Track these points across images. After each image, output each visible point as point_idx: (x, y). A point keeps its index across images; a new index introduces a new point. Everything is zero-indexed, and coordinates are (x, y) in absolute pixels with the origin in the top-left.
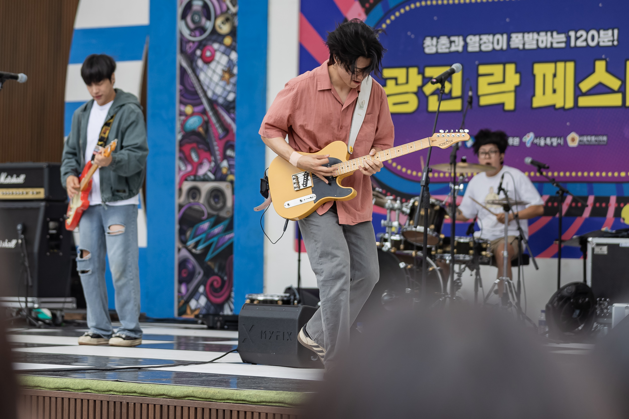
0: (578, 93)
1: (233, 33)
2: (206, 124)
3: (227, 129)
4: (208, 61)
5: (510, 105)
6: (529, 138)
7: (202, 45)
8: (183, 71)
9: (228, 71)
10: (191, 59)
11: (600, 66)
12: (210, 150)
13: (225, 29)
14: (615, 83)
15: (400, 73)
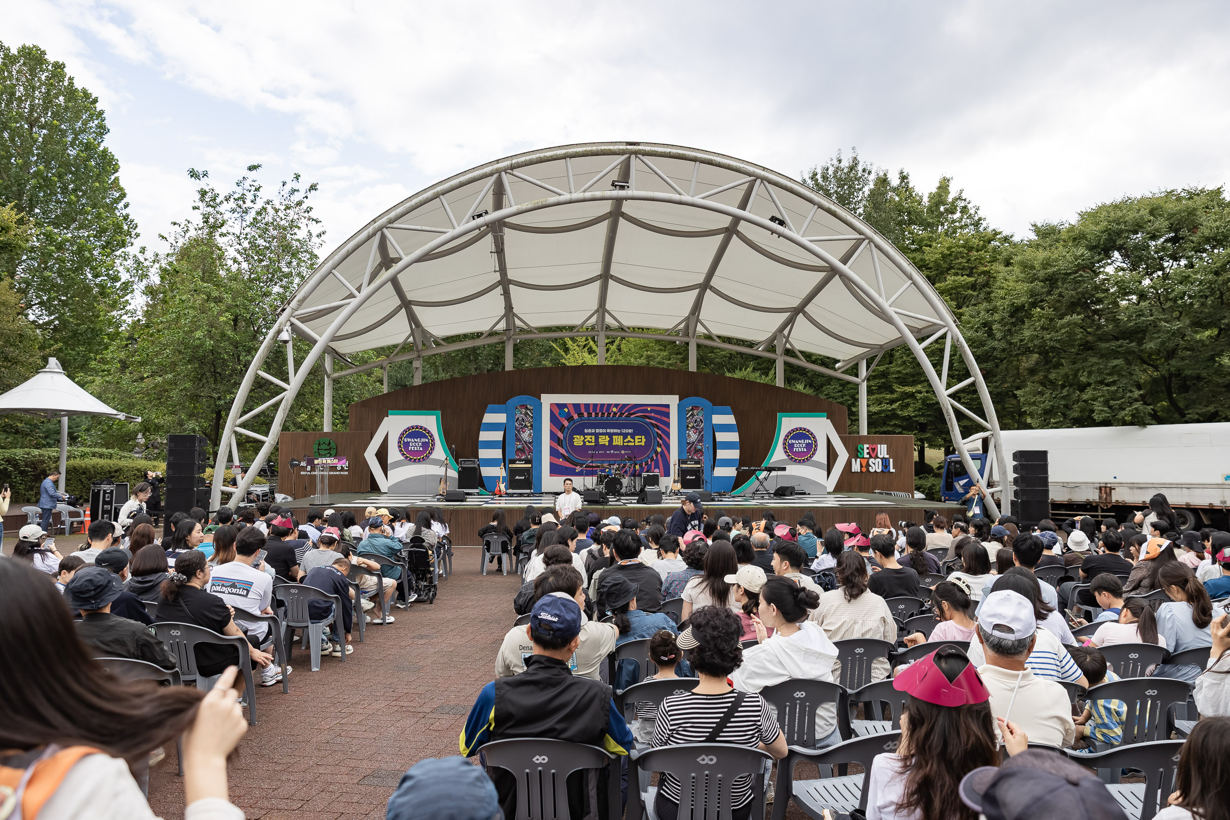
0: (624, 442)
1: (531, 426)
2: (524, 447)
3: (529, 448)
4: (524, 432)
5: (607, 444)
6: (612, 452)
7: (522, 428)
8: (516, 434)
9: (530, 435)
10: (519, 431)
11: (629, 437)
12: (524, 453)
13: (529, 425)
14: (633, 440)
15: (578, 437)
